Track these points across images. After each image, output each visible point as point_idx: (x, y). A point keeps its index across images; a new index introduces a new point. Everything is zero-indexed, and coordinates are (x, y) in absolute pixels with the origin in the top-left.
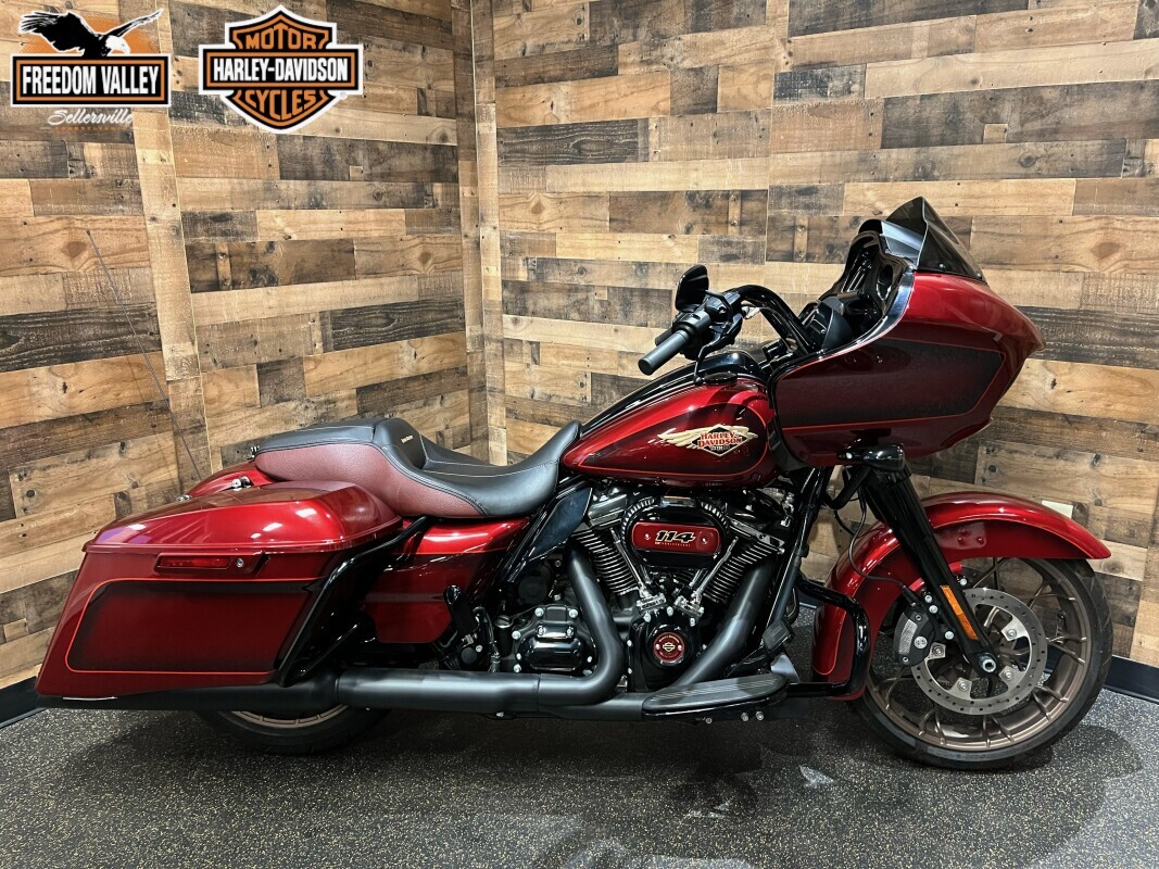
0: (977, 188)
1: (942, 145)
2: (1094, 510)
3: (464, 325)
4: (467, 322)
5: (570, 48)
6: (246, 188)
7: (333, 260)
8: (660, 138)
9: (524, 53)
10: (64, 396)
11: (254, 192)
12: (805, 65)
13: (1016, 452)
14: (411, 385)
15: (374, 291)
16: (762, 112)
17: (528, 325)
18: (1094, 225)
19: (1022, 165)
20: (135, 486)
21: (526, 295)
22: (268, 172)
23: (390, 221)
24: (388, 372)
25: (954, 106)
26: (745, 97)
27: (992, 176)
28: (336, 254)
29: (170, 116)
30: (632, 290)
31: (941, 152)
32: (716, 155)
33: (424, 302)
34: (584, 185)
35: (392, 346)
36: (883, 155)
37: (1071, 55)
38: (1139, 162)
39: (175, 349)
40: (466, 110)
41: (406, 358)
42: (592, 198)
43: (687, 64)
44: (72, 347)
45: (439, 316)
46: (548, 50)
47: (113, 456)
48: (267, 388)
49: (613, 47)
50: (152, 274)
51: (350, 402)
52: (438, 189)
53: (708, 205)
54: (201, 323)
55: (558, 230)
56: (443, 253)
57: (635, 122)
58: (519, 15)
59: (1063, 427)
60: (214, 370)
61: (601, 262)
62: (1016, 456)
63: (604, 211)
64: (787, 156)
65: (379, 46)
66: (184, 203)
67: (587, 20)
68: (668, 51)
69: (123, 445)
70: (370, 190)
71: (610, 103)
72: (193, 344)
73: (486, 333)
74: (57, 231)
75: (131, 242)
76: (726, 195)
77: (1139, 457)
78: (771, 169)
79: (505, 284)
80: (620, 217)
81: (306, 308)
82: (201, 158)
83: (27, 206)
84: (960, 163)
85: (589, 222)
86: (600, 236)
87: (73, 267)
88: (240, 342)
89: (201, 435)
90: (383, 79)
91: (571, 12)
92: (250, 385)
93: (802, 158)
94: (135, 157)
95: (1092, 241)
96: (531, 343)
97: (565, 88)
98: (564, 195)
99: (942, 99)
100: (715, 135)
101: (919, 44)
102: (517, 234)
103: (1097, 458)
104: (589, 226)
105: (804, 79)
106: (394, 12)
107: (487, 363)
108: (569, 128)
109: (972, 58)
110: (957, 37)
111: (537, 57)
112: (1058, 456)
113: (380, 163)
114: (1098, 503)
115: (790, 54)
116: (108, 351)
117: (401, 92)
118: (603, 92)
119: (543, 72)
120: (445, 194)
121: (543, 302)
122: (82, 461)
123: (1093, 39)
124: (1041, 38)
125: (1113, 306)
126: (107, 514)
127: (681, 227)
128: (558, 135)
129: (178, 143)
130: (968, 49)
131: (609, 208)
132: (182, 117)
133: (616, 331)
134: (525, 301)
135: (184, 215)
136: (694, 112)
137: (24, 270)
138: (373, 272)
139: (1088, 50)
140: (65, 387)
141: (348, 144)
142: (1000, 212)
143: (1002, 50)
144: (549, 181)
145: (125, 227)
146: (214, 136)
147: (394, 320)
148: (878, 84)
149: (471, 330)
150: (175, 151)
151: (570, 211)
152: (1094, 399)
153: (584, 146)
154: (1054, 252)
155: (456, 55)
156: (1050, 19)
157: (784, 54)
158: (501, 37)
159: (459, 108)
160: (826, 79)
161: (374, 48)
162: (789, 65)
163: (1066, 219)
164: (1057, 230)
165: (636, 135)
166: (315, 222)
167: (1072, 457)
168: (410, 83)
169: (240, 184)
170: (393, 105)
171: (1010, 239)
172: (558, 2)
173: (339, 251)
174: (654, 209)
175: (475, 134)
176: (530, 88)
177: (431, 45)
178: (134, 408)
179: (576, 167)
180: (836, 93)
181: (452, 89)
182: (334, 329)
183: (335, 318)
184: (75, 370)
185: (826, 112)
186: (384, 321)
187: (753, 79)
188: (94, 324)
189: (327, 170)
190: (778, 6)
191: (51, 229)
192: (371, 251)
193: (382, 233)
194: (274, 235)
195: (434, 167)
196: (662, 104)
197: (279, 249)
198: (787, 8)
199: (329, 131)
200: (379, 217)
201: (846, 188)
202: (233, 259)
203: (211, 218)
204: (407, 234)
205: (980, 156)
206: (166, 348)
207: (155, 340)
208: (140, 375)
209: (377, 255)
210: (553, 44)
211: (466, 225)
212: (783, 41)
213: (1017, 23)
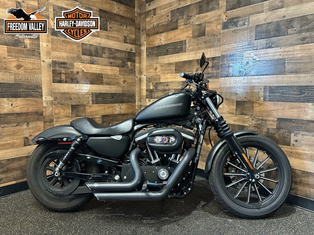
0: (287, 49)
1: (275, 37)
4: (136, 101)
5: (166, 23)
6: (71, 56)
7: (96, 79)
8: (189, 45)
9: (153, 26)
10: (11, 107)
11: (74, 57)
12: (231, 19)
14: (118, 116)
15: (109, 89)
16: (219, 34)
19: (302, 40)
20: (31, 136)
21: (152, 93)
22: (78, 52)
23: (114, 70)
24: (112, 112)
25: (278, 24)
26: (214, 30)
27: (292, 45)
28: (97, 77)
29: (51, 35)
31: (275, 39)
32: (205, 48)
33: (123, 94)
34: (168, 61)
35: (113, 105)
36: (256, 42)
39: (46, 98)
40: (138, 43)
41: (117, 109)
42: (170, 64)
43: (197, 23)
44: (15, 94)
45: (128, 98)
46: (160, 25)
47: (25, 126)
48: (74, 112)
49: (177, 21)
50: (41, 76)
51: (100, 119)
52: (129, 63)
54: (55, 91)
55: (161, 74)
56: (130, 81)
57: (182, 41)
58: (152, 17)
60: (58, 105)
61: (172, 82)
63: (173, 68)
64: (226, 45)
65: (114, 24)
66: (53, 58)
67: (170, 15)
68: (192, 20)
69: (28, 123)
70: (109, 61)
71: (176, 37)
72: (52, 97)
73: (142, 104)
74: (14, 61)
75: (36, 67)
76: (208, 59)
78: (221, 50)
79: (147, 90)
80: (178, 69)
81: (87, 91)
82: (59, 47)
83: (6, 53)
84: (281, 42)
85: (169, 71)
86: (172, 75)
87: (18, 71)
88: (66, 98)
89: (52, 123)
90: (114, 32)
91: (166, 14)
92: (69, 110)
93: (231, 46)
94: (39, 44)
97: (164, 34)
98: (163, 64)
99: (274, 23)
100: (205, 42)
101: (266, 8)
102: (150, 76)
105: (231, 23)
106: (118, 15)
108: (164, 45)
109: (283, 10)
110: (278, 4)
111: (157, 27)
113: (112, 54)
115: (226, 16)
116: (26, 96)
117: (119, 36)
118: (174, 34)
119: (158, 31)
120: (131, 65)
121: (157, 95)
122: (15, 126)
126: (21, 143)
127: (195, 70)
128: (162, 48)
129: (53, 42)
130: (282, 7)
131: (175, 67)
132: (54, 35)
134: (152, 95)
135: (52, 61)
136: (199, 36)
137: (3, 71)
138: (108, 84)
140: (12, 105)
141: (103, 48)
142: (295, 56)
143: (293, 6)
144: (159, 61)
145: (35, 62)
146: (63, 41)
147: (114, 98)
148: (253, 21)
149: (137, 103)
150: (51, 44)
151: (164, 68)
153: (168, 50)
155: (136, 28)
157: (225, 16)
158: (148, 23)
159: (136, 42)
160: (237, 22)
161: (112, 24)
162: (226, 19)
165: (183, 45)
166: (92, 68)
168: (122, 34)
170: (117, 40)
171: (299, 64)
172: (162, 12)
173: (99, 77)
174: (187, 65)
175: (141, 50)
176: (155, 36)
177: (129, 25)
178: (32, 113)
179: (166, 56)
180: (240, 26)
181: (134, 37)
182: (96, 98)
183: (96, 95)
184: (15, 100)
185: (237, 31)
186: (111, 98)
187: (216, 25)
188: (23, 88)
189: (96, 54)
190: (223, 3)
191: (12, 60)
192: (108, 78)
193: (112, 73)
194: (79, 70)
195: (128, 57)
196: (190, 35)
197: (80, 74)
198: (225, 4)
199: (97, 44)
200: (111, 69)
201: (244, 53)
202: (66, 75)
203: (60, 63)
204: (119, 74)
205: (287, 39)
206: (44, 97)
207: (41, 95)
208: (35, 104)
209: (110, 79)
210: (161, 23)
211: (137, 74)
212: (224, 13)
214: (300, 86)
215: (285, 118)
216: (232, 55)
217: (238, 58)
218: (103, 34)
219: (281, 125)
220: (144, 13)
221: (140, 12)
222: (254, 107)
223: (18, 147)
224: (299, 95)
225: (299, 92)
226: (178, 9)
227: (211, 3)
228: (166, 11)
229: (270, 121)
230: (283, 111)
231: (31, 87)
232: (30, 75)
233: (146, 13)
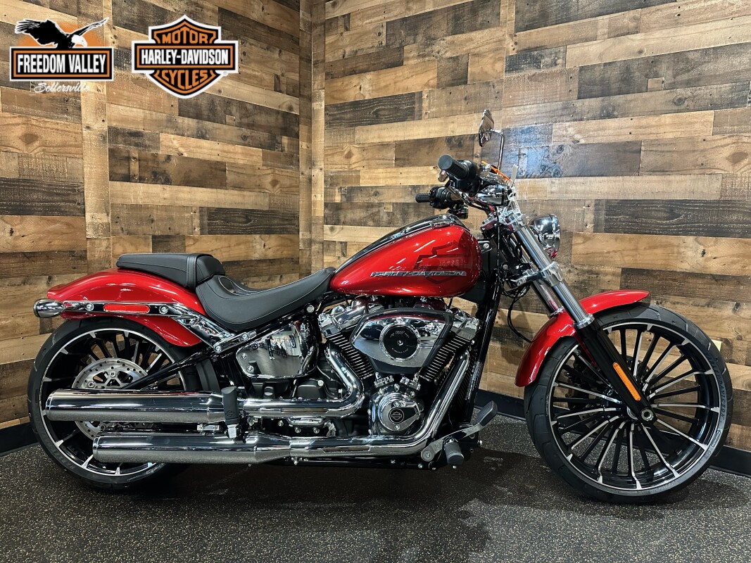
0: (644, 121)
1: (619, 94)
2: (737, 344)
3: (298, 231)
4: (301, 229)
5: (374, 50)
6: (154, 117)
7: (211, 174)
8: (429, 104)
9: (344, 56)
10: (10, 238)
11: (160, 121)
12: (526, 50)
13: (678, 303)
14: (260, 265)
15: (239, 199)
16: (498, 82)
17: (340, 231)
18: (728, 141)
19: (675, 103)
21: (339, 212)
22: (171, 110)
23: (251, 155)
24: (245, 254)
25: (627, 68)
26: (486, 73)
27: (655, 113)
28: (213, 170)
30: (408, 204)
31: (619, 99)
32: (466, 112)
33: (272, 211)
34: (379, 137)
35: (249, 237)
36: (579, 104)
37: (708, 29)
39: (94, 217)
40: (306, 93)
41: (258, 247)
42: (384, 146)
43: (448, 55)
44: (20, 205)
45: (281, 222)
46: (359, 54)
47: (42, 285)
49: (401, 48)
50: (83, 164)
52: (285, 140)
53: (460, 145)
54: (115, 202)
55: (362, 168)
56: (287, 182)
57: (413, 94)
58: (342, 34)
59: (711, 284)
60: (121, 235)
61: (388, 187)
62: (677, 306)
63: (391, 154)
64: (515, 108)
65: (251, 45)
66: (110, 120)
67: (385, 33)
68: (436, 48)
69: (50, 278)
70: (240, 133)
71: (398, 84)
72: (108, 215)
73: (313, 236)
74: (18, 124)
75: (71, 141)
76: (473, 137)
78: (503, 118)
79: (326, 205)
80: (402, 157)
81: (190, 203)
82: (126, 93)
84: (632, 105)
85: (382, 161)
86: (389, 170)
87: (27, 150)
88: (141, 219)
90: (252, 65)
91: (374, 29)
92: (146, 249)
93: (524, 109)
95: (727, 152)
96: (341, 243)
97: (369, 76)
98: (366, 145)
100: (466, 99)
101: (602, 31)
102: (335, 172)
103: (738, 305)
104: (382, 164)
105: (525, 58)
106: (262, 25)
107: (313, 257)
108: (370, 101)
109: (638, 36)
110: (628, 24)
111: (352, 58)
112: (708, 305)
113: (248, 117)
114: (740, 338)
115: (516, 43)
116: (46, 211)
117: (264, 75)
118: (393, 77)
119: (356, 67)
120: (290, 145)
121: (350, 215)
122: (18, 285)
123: (725, 17)
124: (687, 20)
125: (744, 196)
126: (33, 326)
128: (363, 107)
130: (636, 31)
131: (395, 152)
134: (338, 216)
135: (110, 128)
136: (452, 85)
138: (238, 187)
139: (720, 24)
140: (12, 232)
141: (226, 101)
142: (660, 137)
143: (659, 30)
144: (357, 137)
145: (67, 129)
146: (136, 81)
147: (251, 221)
148: (575, 58)
149: (303, 235)
150: (107, 86)
151: (370, 155)
152: (733, 263)
153: (381, 113)
154: (699, 162)
155: (301, 58)
156: (692, 7)
157: (512, 44)
158: (330, 48)
159: (301, 91)
160: (540, 57)
161: (248, 45)
162: (515, 50)
163: (708, 138)
164: (702, 146)
165: (414, 103)
166: (200, 147)
167: (719, 305)
168: (270, 70)
169: (151, 114)
170: (259, 83)
171: (669, 154)
172: (366, 24)
173: (216, 169)
174: (424, 150)
175: (311, 110)
176: (347, 78)
177: (285, 50)
178: (60, 253)
179: (374, 126)
180: (547, 66)
181: (297, 79)
182: (208, 220)
183: (210, 213)
184: (20, 220)
185: (540, 78)
186: (244, 220)
187: (491, 61)
188: (38, 191)
189: (211, 115)
190: (508, 13)
191: (14, 122)
192: (238, 173)
193: (246, 162)
194: (171, 151)
195: (283, 126)
196: (431, 81)
197: (174, 161)
198: (513, 15)
199: (214, 91)
200: (244, 151)
201: (554, 127)
202: (141, 162)
203: (128, 133)
204: (263, 165)
205: (645, 100)
206: (88, 215)
207: (81, 208)
208: (68, 231)
209: (241, 176)
210: (362, 49)
211: (303, 167)
212: (511, 36)
213: (669, 11)
214: (670, 201)
215: (639, 268)
216: (527, 129)
217: (539, 136)
219: (631, 283)
220: (321, 24)
221: (310, 20)
222: (574, 244)
223: (27, 335)
224: (667, 220)
225: (667, 212)
226: (405, 19)
227: (481, 12)
228: (376, 21)
229: (606, 274)
230: (634, 253)
231: (59, 189)
232: (56, 160)
233: (324, 24)
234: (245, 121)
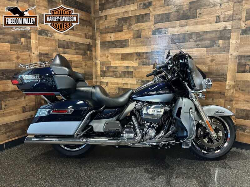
0: (189, 50)
1: (182, 42)
3: (93, 79)
5: (114, 26)
6: (52, 49)
8: (131, 43)
9: (105, 28)
10: (14, 86)
12: (157, 29)
16: (150, 38)
17: (105, 79)
18: (210, 56)
19: (197, 46)
20: (27, 105)
21: (105, 73)
22: (56, 46)
23: (79, 58)
25: (184, 35)
26: (146, 35)
27: (191, 48)
29: (38, 34)
30: (125, 71)
31: (182, 44)
32: (141, 46)
33: (85, 74)
34: (116, 52)
36: (171, 45)
37: (204, 26)
38: (217, 44)
40: (94, 38)
42: (118, 54)
43: (136, 29)
45: (88, 77)
46: (110, 27)
47: (23, 99)
49: (122, 26)
52: (88, 52)
53: (140, 55)
55: (111, 61)
56: (89, 65)
57: (126, 40)
58: (104, 21)
61: (119, 66)
63: (120, 57)
64: (154, 45)
66: (40, 51)
67: (117, 21)
68: (132, 27)
69: (25, 97)
70: (76, 51)
71: (121, 37)
73: (97, 80)
74: (15, 54)
76: (143, 53)
77: (220, 99)
78: (151, 48)
79: (101, 71)
80: (123, 58)
82: (43, 43)
83: (9, 49)
84: (186, 46)
85: (118, 59)
86: (120, 61)
87: (17, 61)
90: (79, 31)
91: (114, 20)
93: (157, 46)
94: (31, 42)
95: (210, 59)
96: (106, 82)
97: (113, 34)
98: (113, 54)
99: (182, 34)
100: (141, 42)
101: (178, 25)
102: (103, 61)
103: (213, 99)
105: (157, 31)
108: (113, 41)
109: (187, 27)
110: (184, 23)
111: (108, 28)
115: (155, 27)
117: (82, 34)
118: (120, 35)
119: (109, 31)
120: (90, 54)
121: (108, 74)
122: (16, 99)
123: (208, 23)
124: (199, 23)
125: (214, 71)
126: (21, 111)
127: (135, 59)
128: (111, 43)
129: (39, 39)
130: (186, 26)
131: (121, 56)
132: (40, 35)
133: (122, 79)
135: (39, 53)
136: (137, 38)
137: (8, 61)
138: (76, 67)
139: (207, 25)
141: (71, 42)
142: (193, 54)
143: (192, 26)
144: (110, 51)
146: (46, 39)
148: (171, 32)
149: (94, 80)
150: (38, 41)
151: (114, 57)
153: (116, 45)
154: (203, 61)
155: (92, 28)
156: (200, 20)
157: (153, 27)
158: (101, 25)
159: (93, 38)
160: (161, 31)
162: (154, 29)
163: (205, 55)
164: (204, 57)
165: (126, 42)
167: (208, 99)
168: (84, 32)
169: (50, 48)
170: (80, 36)
172: (112, 18)
174: (130, 56)
175: (95, 43)
176: (106, 34)
177: (88, 26)
179: (115, 49)
180: (163, 34)
181: (91, 34)
185: (161, 37)
187: (148, 32)
189: (67, 47)
190: (152, 18)
191: (13, 54)
192: (75, 63)
193: (77, 60)
195: (88, 48)
196: (131, 36)
198: (154, 19)
199: (68, 40)
200: (77, 57)
201: (165, 51)
203: (44, 54)
204: (82, 60)
205: (189, 44)
211: (94, 60)
212: (153, 25)
213: (195, 21)
216: (158, 51)
217: (161, 53)
218: (71, 32)
220: (98, 18)
221: (95, 16)
223: (19, 113)
226: (123, 18)
227: (145, 17)
228: (114, 18)
233: (99, 17)
234: (77, 48)
